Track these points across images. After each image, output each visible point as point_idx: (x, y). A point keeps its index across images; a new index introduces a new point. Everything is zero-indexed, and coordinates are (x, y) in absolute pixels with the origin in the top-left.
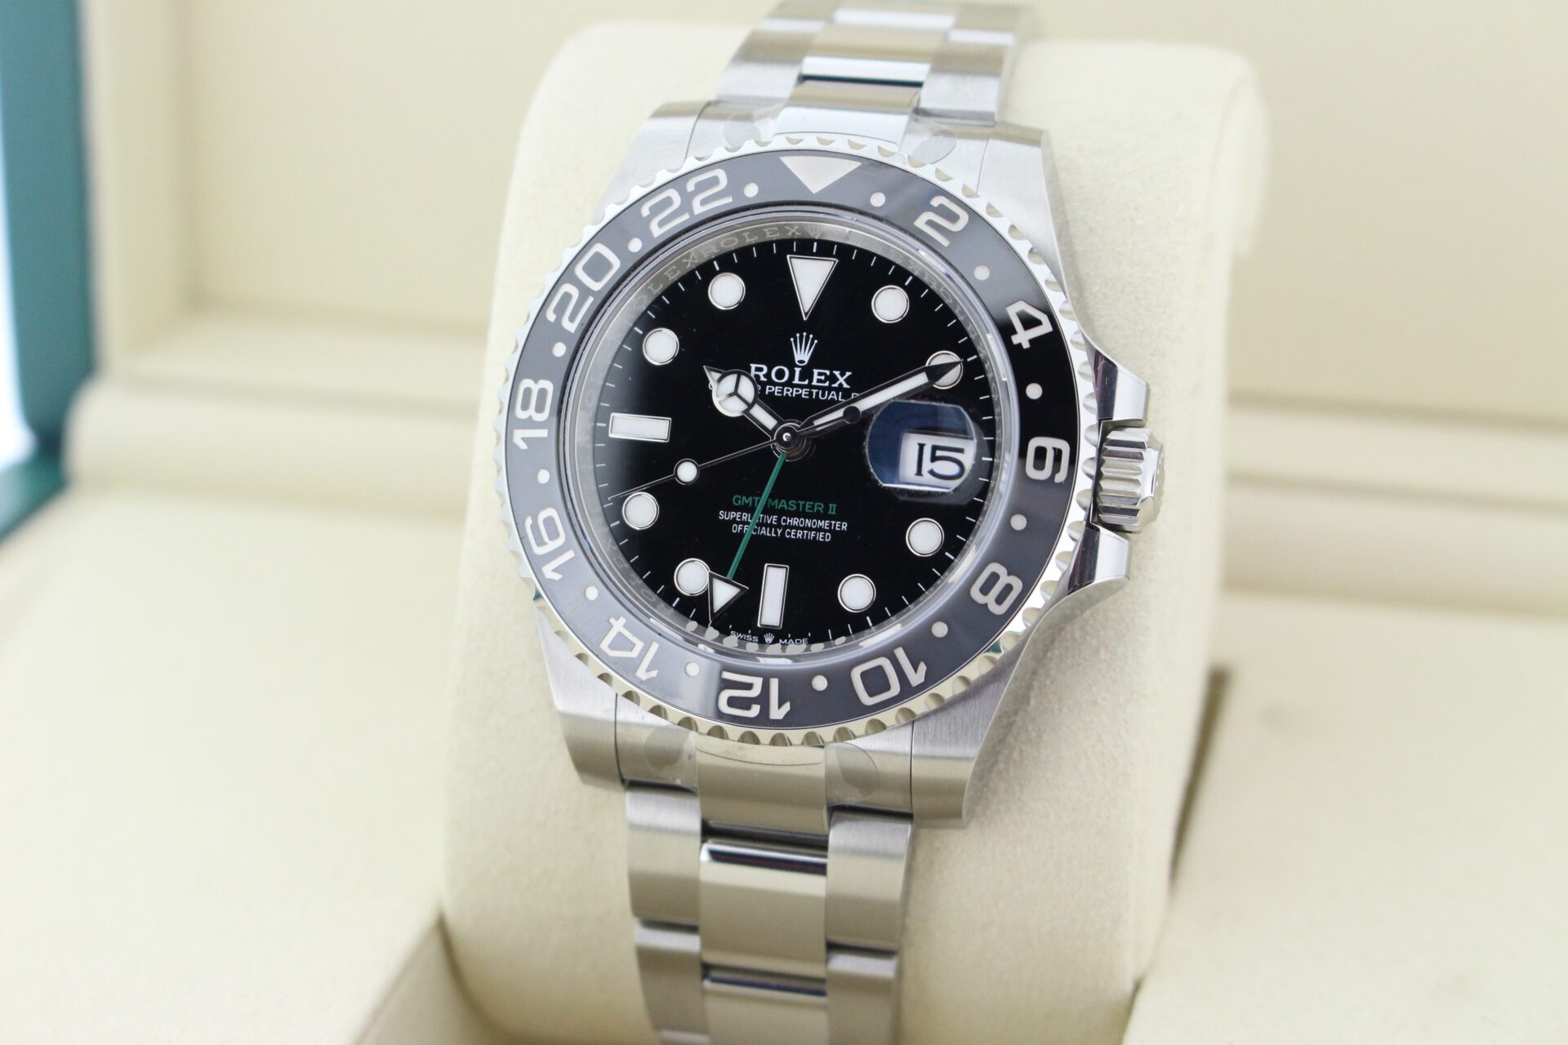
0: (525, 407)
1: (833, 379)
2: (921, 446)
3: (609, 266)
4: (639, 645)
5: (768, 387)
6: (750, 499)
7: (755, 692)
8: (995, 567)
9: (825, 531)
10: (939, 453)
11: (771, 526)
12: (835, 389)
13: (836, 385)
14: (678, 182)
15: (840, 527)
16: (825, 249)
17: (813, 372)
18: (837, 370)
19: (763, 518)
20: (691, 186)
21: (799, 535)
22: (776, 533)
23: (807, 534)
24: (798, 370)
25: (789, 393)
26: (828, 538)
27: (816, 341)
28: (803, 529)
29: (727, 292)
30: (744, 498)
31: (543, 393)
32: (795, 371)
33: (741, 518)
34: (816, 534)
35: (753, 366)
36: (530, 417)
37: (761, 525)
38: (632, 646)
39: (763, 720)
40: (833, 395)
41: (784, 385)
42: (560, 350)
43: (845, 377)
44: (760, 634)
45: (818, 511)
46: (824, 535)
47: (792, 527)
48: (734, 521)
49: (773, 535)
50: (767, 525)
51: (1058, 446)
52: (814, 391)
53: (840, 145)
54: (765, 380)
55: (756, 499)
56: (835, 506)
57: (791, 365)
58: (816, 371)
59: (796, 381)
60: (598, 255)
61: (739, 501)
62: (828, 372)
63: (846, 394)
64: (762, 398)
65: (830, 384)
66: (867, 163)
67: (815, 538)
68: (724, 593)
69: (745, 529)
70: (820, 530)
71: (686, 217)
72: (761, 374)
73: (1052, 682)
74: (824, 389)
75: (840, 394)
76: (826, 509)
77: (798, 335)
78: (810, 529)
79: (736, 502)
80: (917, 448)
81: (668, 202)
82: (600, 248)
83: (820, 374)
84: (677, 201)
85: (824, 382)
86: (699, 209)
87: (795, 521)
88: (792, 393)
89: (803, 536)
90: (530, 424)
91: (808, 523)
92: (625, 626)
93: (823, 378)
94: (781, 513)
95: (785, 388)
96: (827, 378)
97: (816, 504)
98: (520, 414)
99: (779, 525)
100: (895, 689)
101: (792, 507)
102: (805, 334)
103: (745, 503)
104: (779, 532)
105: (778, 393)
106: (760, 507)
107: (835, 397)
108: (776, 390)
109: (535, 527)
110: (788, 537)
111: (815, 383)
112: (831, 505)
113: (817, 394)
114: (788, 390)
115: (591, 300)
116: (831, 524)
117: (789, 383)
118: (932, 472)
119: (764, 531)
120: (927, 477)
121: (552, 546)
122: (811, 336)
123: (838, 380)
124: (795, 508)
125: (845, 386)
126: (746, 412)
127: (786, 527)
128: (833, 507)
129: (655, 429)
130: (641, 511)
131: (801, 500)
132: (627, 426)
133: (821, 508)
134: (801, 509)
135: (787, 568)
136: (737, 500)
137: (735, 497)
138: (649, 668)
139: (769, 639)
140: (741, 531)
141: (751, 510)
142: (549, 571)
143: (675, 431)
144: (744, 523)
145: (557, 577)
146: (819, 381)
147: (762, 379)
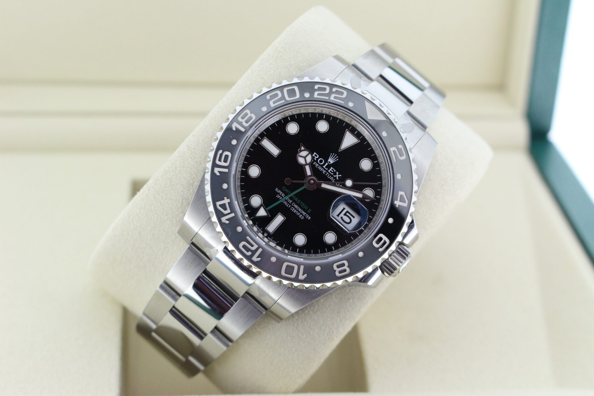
0: (243, 118)
1: (335, 174)
2: (344, 209)
3: (295, 95)
4: (228, 211)
5: (315, 162)
6: (288, 191)
7: (253, 249)
8: (346, 262)
9: (303, 215)
10: (347, 214)
11: (288, 203)
12: (334, 177)
13: (335, 176)
14: (332, 86)
15: (308, 218)
16: (358, 135)
17: (331, 168)
18: (338, 172)
19: (288, 199)
20: (334, 89)
22: (289, 206)
23: (297, 213)
24: (327, 164)
26: (303, 218)
27: (338, 159)
28: (297, 210)
29: (322, 127)
30: (286, 189)
31: (251, 118)
32: (326, 163)
33: (281, 194)
34: (300, 215)
35: (315, 153)
36: (242, 122)
37: (286, 200)
38: (225, 209)
39: (249, 258)
40: (332, 178)
41: (320, 165)
42: (264, 109)
44: (264, 231)
45: (305, 208)
47: (294, 208)
48: (279, 194)
49: (287, 206)
50: (287, 202)
51: (386, 241)
52: (327, 173)
53: (384, 110)
55: (290, 192)
56: (311, 210)
57: (326, 161)
58: (332, 168)
59: (324, 167)
60: (294, 89)
62: (335, 171)
63: (336, 180)
64: (312, 165)
65: (333, 175)
66: (388, 120)
67: (299, 215)
68: (262, 212)
69: (280, 198)
70: (302, 214)
71: (327, 98)
72: (316, 157)
73: (331, 299)
74: (331, 175)
75: (334, 179)
76: (308, 209)
77: (334, 154)
78: (299, 212)
79: (283, 189)
80: (343, 208)
81: (325, 89)
82: (296, 88)
83: (332, 170)
84: (327, 91)
85: (332, 173)
86: (332, 98)
87: (296, 206)
88: (321, 169)
89: (296, 212)
90: (240, 124)
91: (300, 210)
92: (228, 203)
93: (332, 171)
94: (294, 201)
95: (320, 167)
96: (334, 172)
97: (306, 206)
98: (240, 119)
99: (291, 204)
100: (293, 276)
101: (298, 202)
102: (336, 155)
103: (286, 191)
104: (290, 206)
105: (317, 166)
106: (290, 196)
107: (332, 179)
108: (317, 165)
109: (221, 155)
110: (291, 209)
111: (329, 171)
113: (328, 175)
115: (283, 101)
116: (306, 215)
118: (342, 218)
119: (285, 203)
120: (339, 219)
121: (222, 163)
122: (337, 157)
123: (336, 175)
125: (337, 178)
126: (304, 165)
127: (292, 206)
128: (309, 211)
129: (275, 151)
130: (254, 171)
131: (303, 202)
132: (267, 144)
133: (306, 208)
134: (300, 204)
135: (285, 218)
136: (284, 188)
137: (284, 187)
138: (227, 220)
139: (266, 235)
140: (279, 198)
141: (286, 194)
142: (217, 170)
143: (280, 155)
144: (281, 196)
145: (218, 174)
146: (331, 171)
147: (315, 159)
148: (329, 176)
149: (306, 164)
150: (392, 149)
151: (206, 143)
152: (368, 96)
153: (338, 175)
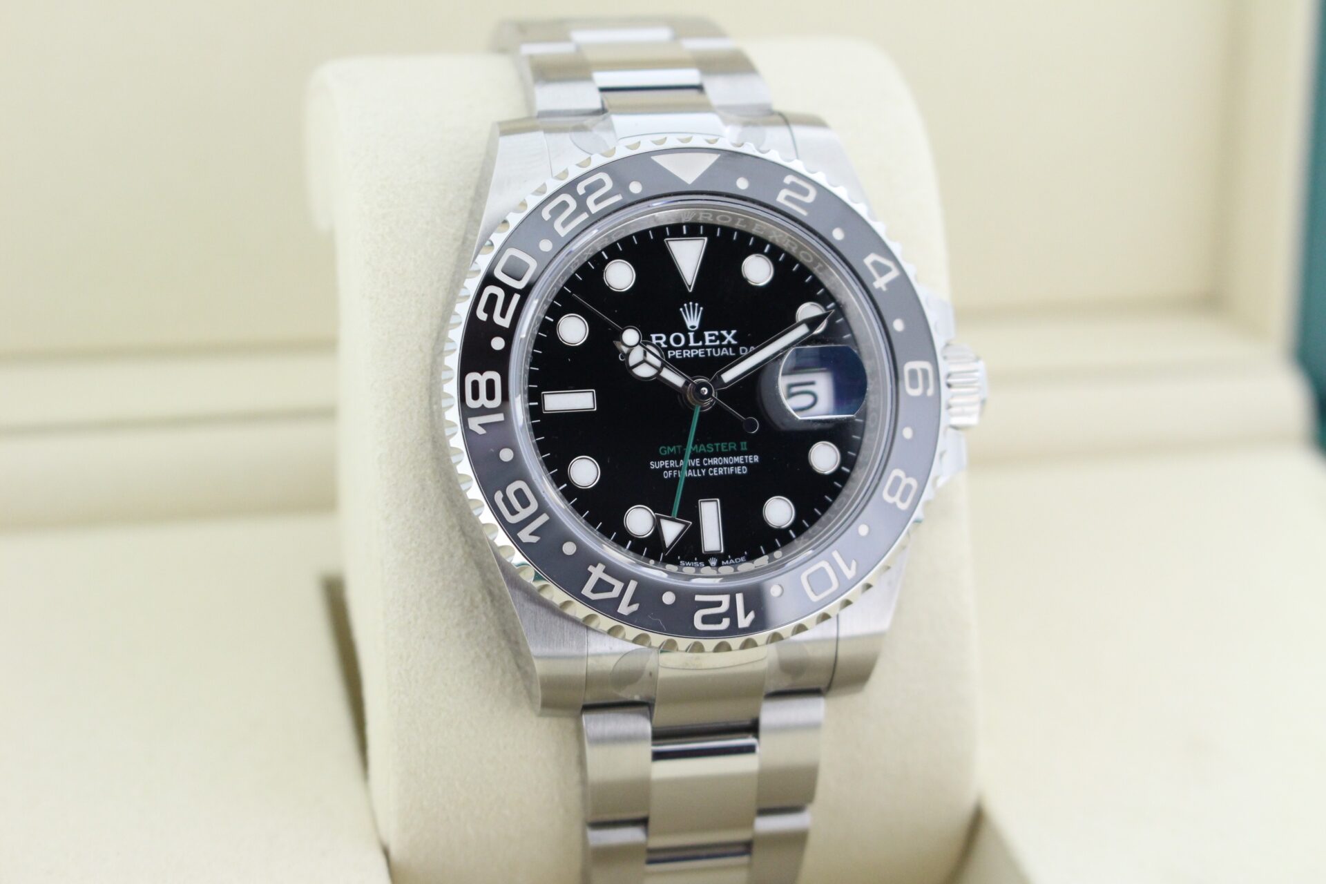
0: (476, 396)
1: (722, 338)
3: (526, 266)
4: (618, 586)
5: (669, 352)
6: (674, 448)
7: (724, 608)
8: (897, 472)
9: (741, 465)
10: (795, 390)
11: (695, 468)
12: (724, 346)
13: (725, 343)
14: (570, 188)
15: (753, 460)
16: (693, 230)
17: (704, 334)
18: (723, 330)
19: (688, 462)
20: (581, 189)
21: (721, 472)
22: (701, 473)
23: (727, 470)
24: (691, 335)
25: (688, 354)
26: (745, 470)
27: (701, 308)
28: (722, 466)
29: (620, 276)
30: (669, 448)
31: (490, 382)
32: (689, 336)
33: (669, 465)
34: (734, 469)
35: (653, 336)
36: (482, 406)
37: (688, 468)
38: (610, 588)
39: (734, 630)
40: (724, 352)
41: (682, 348)
42: (499, 344)
43: (731, 335)
44: (705, 558)
45: (732, 449)
46: (741, 468)
47: (713, 466)
48: (664, 468)
49: (699, 475)
50: (692, 468)
51: (924, 367)
52: (709, 350)
53: (698, 142)
54: (666, 346)
55: (679, 447)
56: (745, 443)
57: (685, 331)
58: (707, 334)
59: (692, 344)
60: (513, 259)
61: (665, 451)
62: (716, 333)
64: (669, 362)
65: (720, 342)
66: (725, 154)
67: (734, 472)
68: (671, 531)
69: (675, 474)
70: (736, 465)
71: (584, 216)
72: (661, 342)
74: (716, 347)
76: (739, 446)
77: (685, 305)
78: (729, 466)
79: (663, 453)
81: (564, 205)
82: (513, 252)
83: (710, 335)
84: (573, 205)
85: (715, 341)
86: (593, 207)
87: (715, 461)
88: (690, 355)
89: (724, 472)
90: (483, 411)
91: (726, 460)
92: (605, 571)
93: (713, 338)
94: (701, 456)
95: (684, 351)
96: (718, 338)
97: (730, 444)
98: (472, 404)
100: (835, 585)
101: (710, 450)
102: (691, 303)
103: (670, 451)
104: (703, 472)
106: (686, 454)
107: (727, 353)
108: (677, 353)
109: (506, 500)
110: (711, 475)
111: (707, 343)
112: (742, 443)
113: (711, 352)
114: (687, 352)
115: (516, 298)
116: (744, 459)
117: (687, 346)
119: (690, 473)
121: (524, 514)
122: (697, 304)
123: (726, 338)
124: (713, 450)
125: (733, 342)
126: (658, 375)
127: (707, 468)
128: (744, 445)
129: (582, 401)
130: (585, 472)
131: (717, 442)
132: (557, 402)
133: (734, 447)
134: (717, 450)
135: (716, 501)
136: (663, 450)
137: (661, 448)
138: (630, 604)
139: (713, 562)
140: (672, 476)
141: (679, 456)
142: (525, 535)
143: (600, 400)
144: (673, 469)
145: (535, 539)
146: (711, 341)
147: (664, 346)
148: (717, 353)
149: (659, 370)
150: (781, 199)
151: (424, 509)
152: (647, 146)
153: (729, 333)
